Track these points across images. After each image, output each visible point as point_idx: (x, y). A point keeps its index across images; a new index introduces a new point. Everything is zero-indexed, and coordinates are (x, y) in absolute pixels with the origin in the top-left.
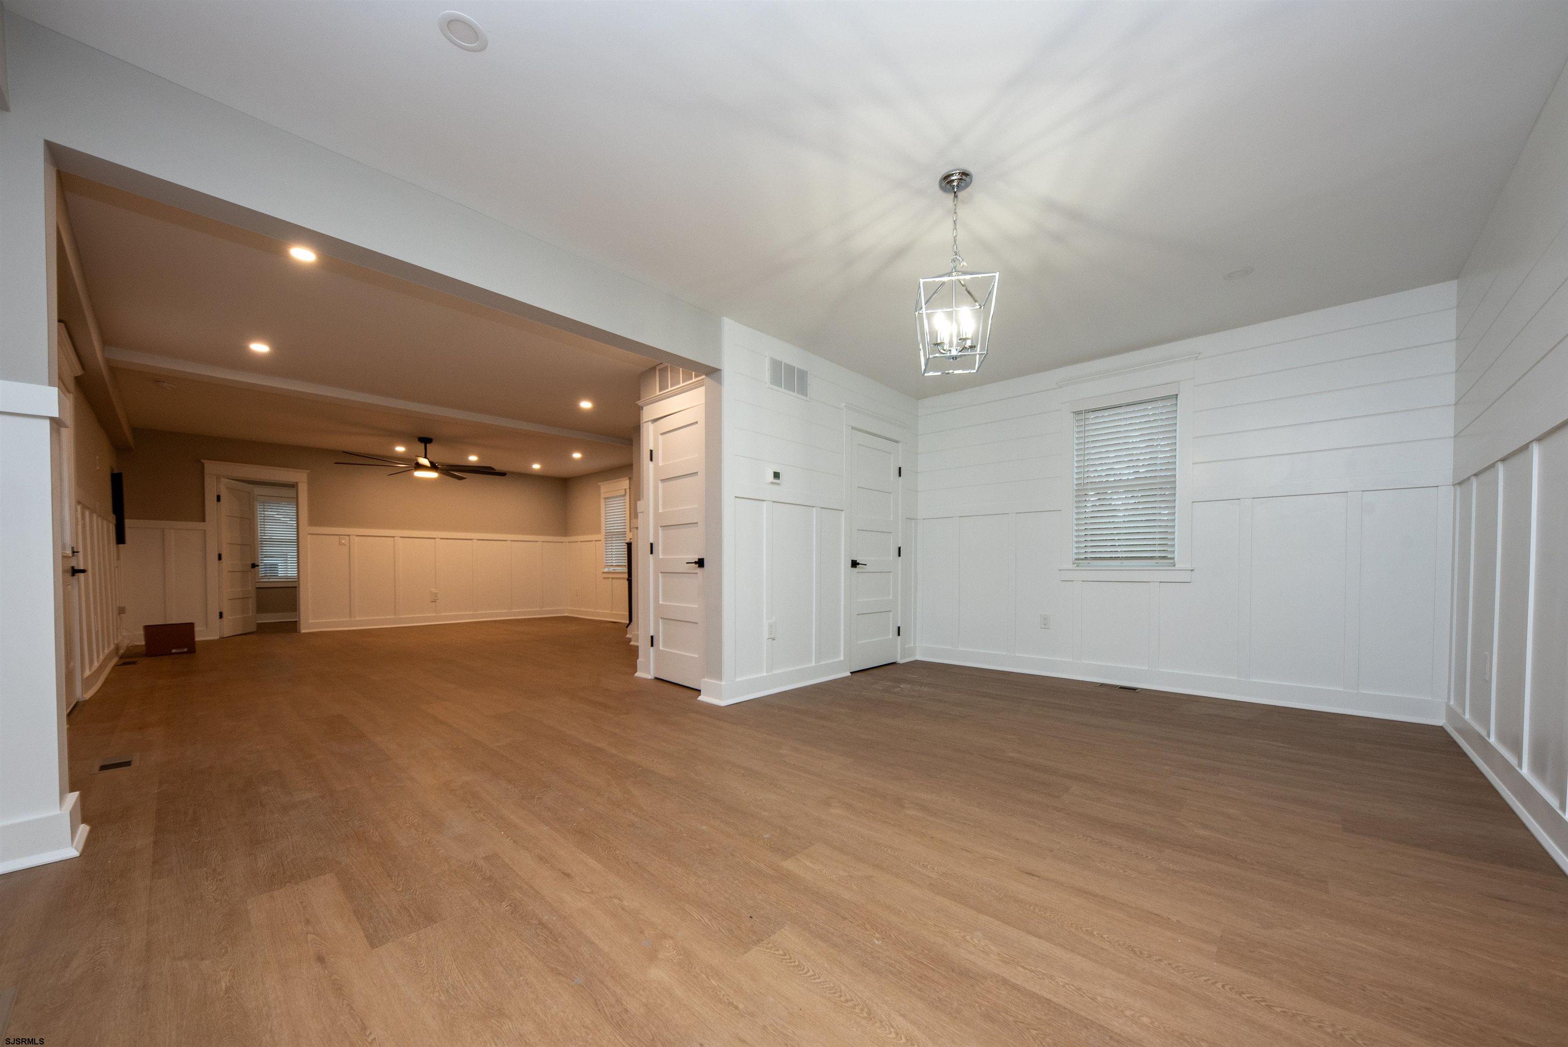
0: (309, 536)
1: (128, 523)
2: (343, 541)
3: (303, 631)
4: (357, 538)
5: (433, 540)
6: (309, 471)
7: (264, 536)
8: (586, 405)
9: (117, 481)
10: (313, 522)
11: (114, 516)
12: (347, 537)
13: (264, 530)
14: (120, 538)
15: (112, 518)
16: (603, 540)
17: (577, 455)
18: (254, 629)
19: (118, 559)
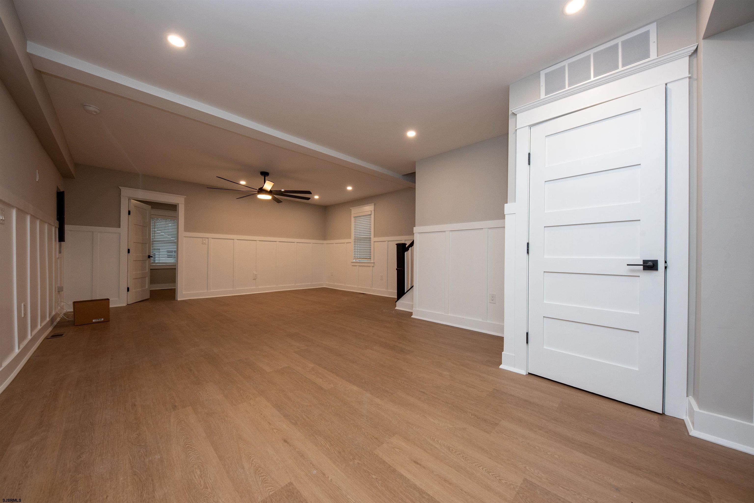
0: (184, 238)
1: (67, 228)
2: (204, 242)
3: (179, 300)
4: (212, 240)
5: (255, 241)
6: (185, 197)
7: (154, 238)
8: (411, 134)
9: (60, 197)
10: (187, 229)
11: (58, 222)
12: (207, 239)
13: (154, 235)
14: (61, 238)
15: (57, 223)
16: (353, 243)
17: (349, 188)
18: (148, 296)
19: (60, 252)
